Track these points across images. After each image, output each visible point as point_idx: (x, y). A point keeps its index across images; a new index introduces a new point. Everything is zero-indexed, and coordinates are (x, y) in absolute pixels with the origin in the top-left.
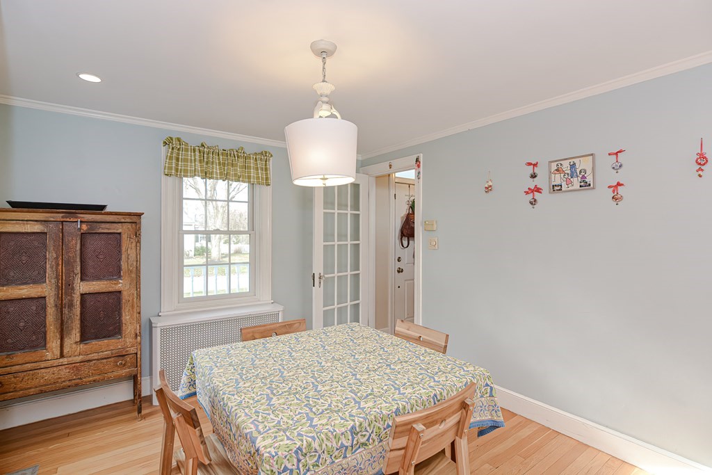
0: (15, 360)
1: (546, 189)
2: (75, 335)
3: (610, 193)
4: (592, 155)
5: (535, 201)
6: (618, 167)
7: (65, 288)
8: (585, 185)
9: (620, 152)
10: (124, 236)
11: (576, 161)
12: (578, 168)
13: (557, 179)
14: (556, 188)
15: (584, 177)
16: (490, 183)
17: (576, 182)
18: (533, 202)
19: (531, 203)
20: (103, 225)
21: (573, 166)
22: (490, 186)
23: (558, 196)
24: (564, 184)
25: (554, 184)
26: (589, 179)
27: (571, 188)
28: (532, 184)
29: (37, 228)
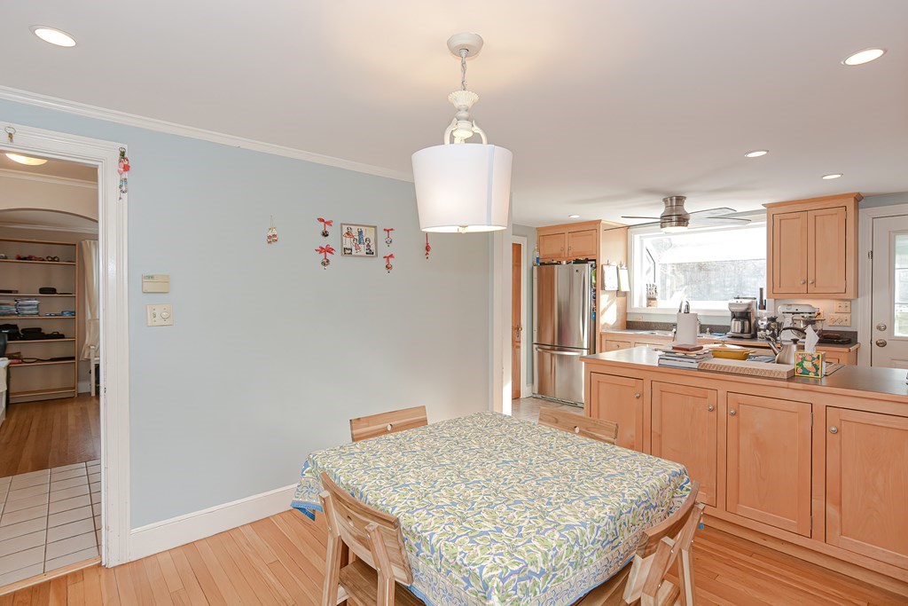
1: (338, 251)
3: (384, 262)
4: (375, 227)
5: (328, 261)
6: (389, 242)
8: (370, 253)
9: (392, 230)
11: (363, 229)
12: (365, 236)
13: (348, 243)
14: (347, 251)
15: (368, 245)
16: (275, 232)
17: (363, 248)
18: (326, 263)
19: (324, 264)
21: (360, 233)
22: (274, 236)
23: (348, 258)
24: (354, 249)
25: (344, 246)
26: (373, 248)
27: (358, 254)
28: (324, 242)
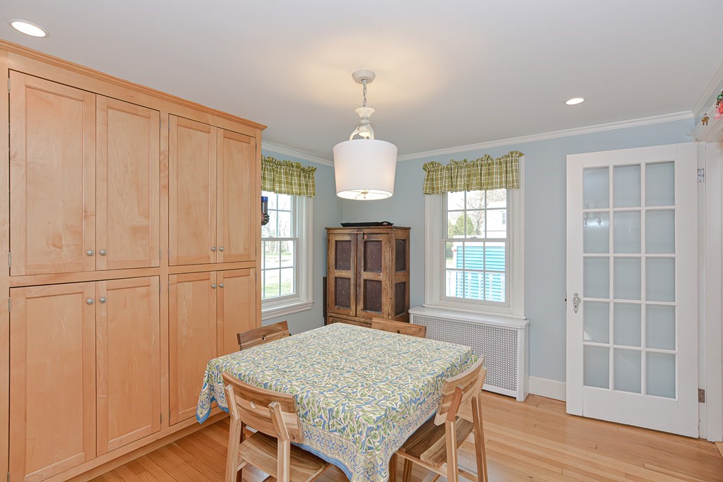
0: (341, 311)
2: (361, 306)
7: (357, 275)
10: (383, 243)
20: (374, 236)
29: (347, 238)
